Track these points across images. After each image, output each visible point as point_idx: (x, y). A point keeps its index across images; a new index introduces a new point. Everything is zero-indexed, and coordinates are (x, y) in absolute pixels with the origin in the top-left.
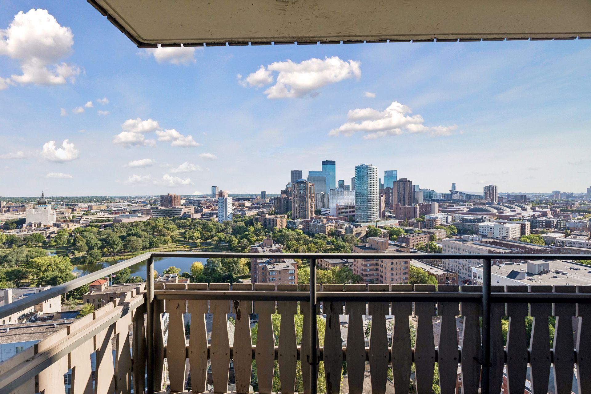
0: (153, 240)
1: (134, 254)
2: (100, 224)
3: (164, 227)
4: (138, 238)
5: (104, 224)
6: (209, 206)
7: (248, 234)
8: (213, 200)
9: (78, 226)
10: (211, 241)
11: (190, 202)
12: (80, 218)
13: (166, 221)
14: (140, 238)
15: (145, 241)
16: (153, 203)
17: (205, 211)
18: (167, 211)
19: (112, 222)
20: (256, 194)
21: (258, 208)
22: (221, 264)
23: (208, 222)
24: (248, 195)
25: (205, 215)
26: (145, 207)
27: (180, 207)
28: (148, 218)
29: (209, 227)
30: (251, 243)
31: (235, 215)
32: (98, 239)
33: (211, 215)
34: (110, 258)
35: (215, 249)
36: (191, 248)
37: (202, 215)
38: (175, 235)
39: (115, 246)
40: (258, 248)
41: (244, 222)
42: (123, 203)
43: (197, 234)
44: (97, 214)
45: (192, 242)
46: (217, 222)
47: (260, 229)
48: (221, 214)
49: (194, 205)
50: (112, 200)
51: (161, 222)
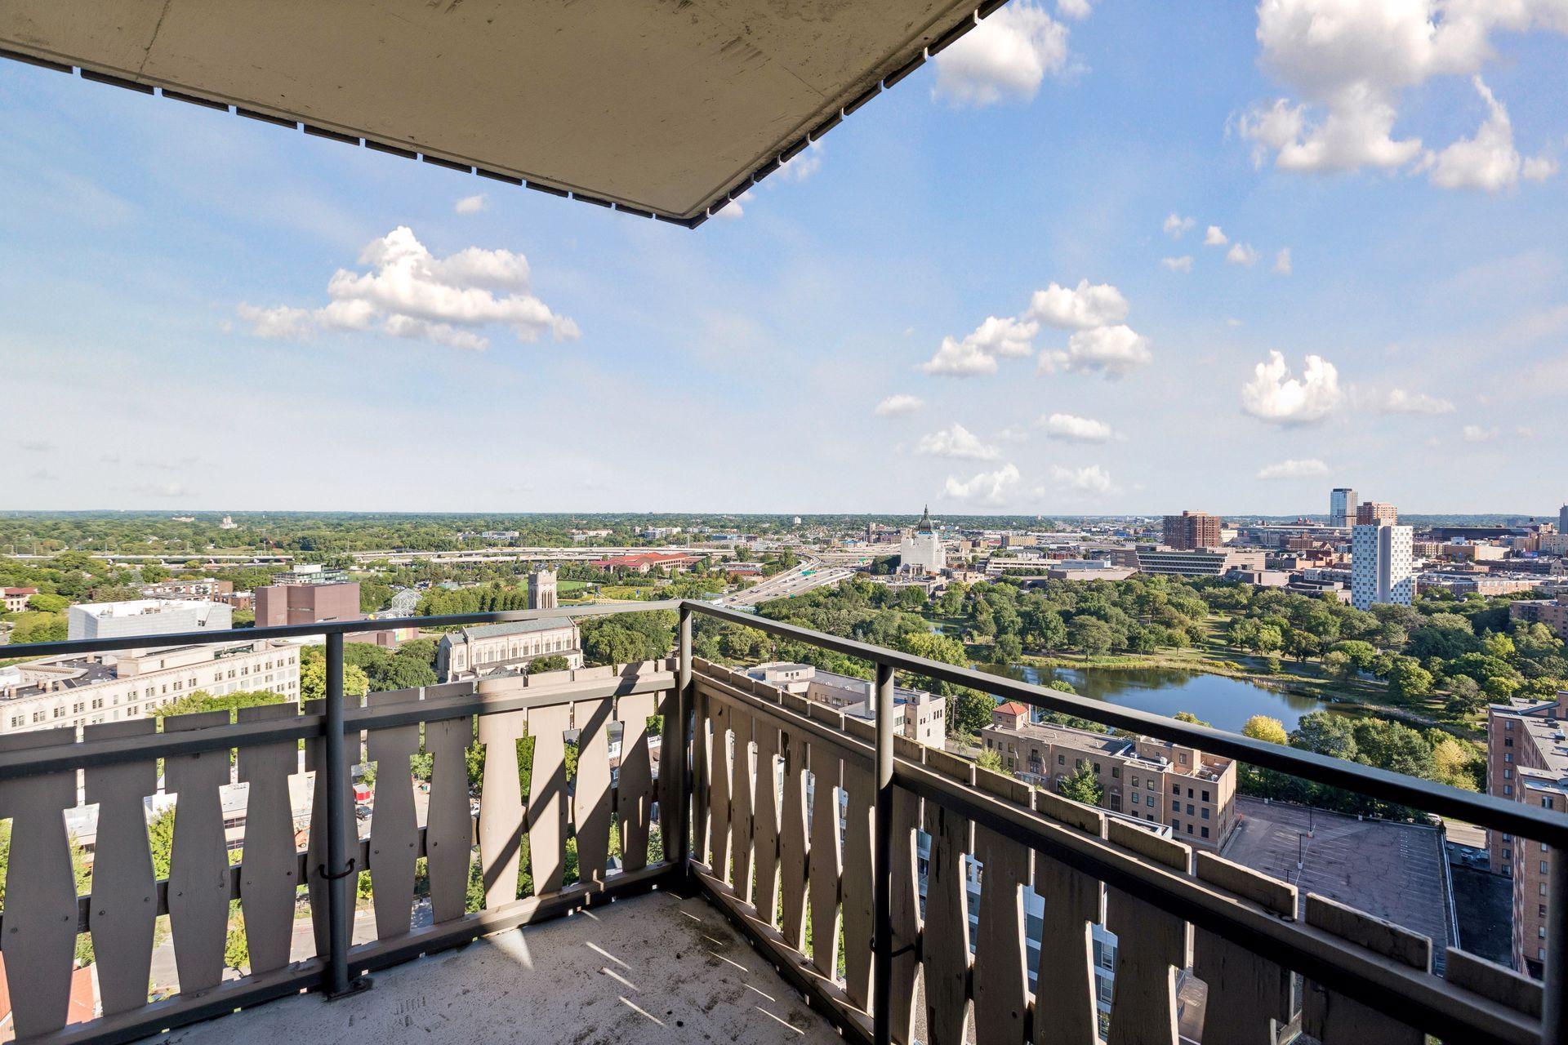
0: (1139, 633)
1: (1090, 661)
2: (1022, 578)
3: (1169, 602)
4: (1102, 623)
5: (1029, 579)
6: (1318, 552)
7: (1482, 663)
8: (1337, 534)
9: (981, 578)
10: (1321, 663)
11: (1251, 536)
12: (986, 562)
13: (1176, 585)
14: (1107, 622)
15: (1117, 631)
16: (1144, 536)
17: (1303, 565)
18: (1179, 559)
19: (1046, 578)
20: (1535, 515)
21: (1545, 570)
22: (1352, 743)
23: (1312, 600)
24: (1491, 517)
25: (1301, 579)
26: (1123, 545)
27: (1219, 550)
28: (1128, 574)
29: (1315, 618)
30: (1497, 695)
31: (1423, 589)
32: (1017, 611)
33: (1327, 579)
34: (1038, 658)
35: (1336, 689)
36: (1249, 671)
37: (1293, 579)
38: (1199, 628)
39: (1049, 633)
40: (1525, 719)
41: (1469, 617)
42: (1072, 532)
43: (1271, 635)
44: (1016, 556)
45: (1254, 654)
46: (1347, 604)
47: (1550, 652)
48: (1365, 580)
49: (1264, 547)
50: (1048, 524)
51: (1161, 589)
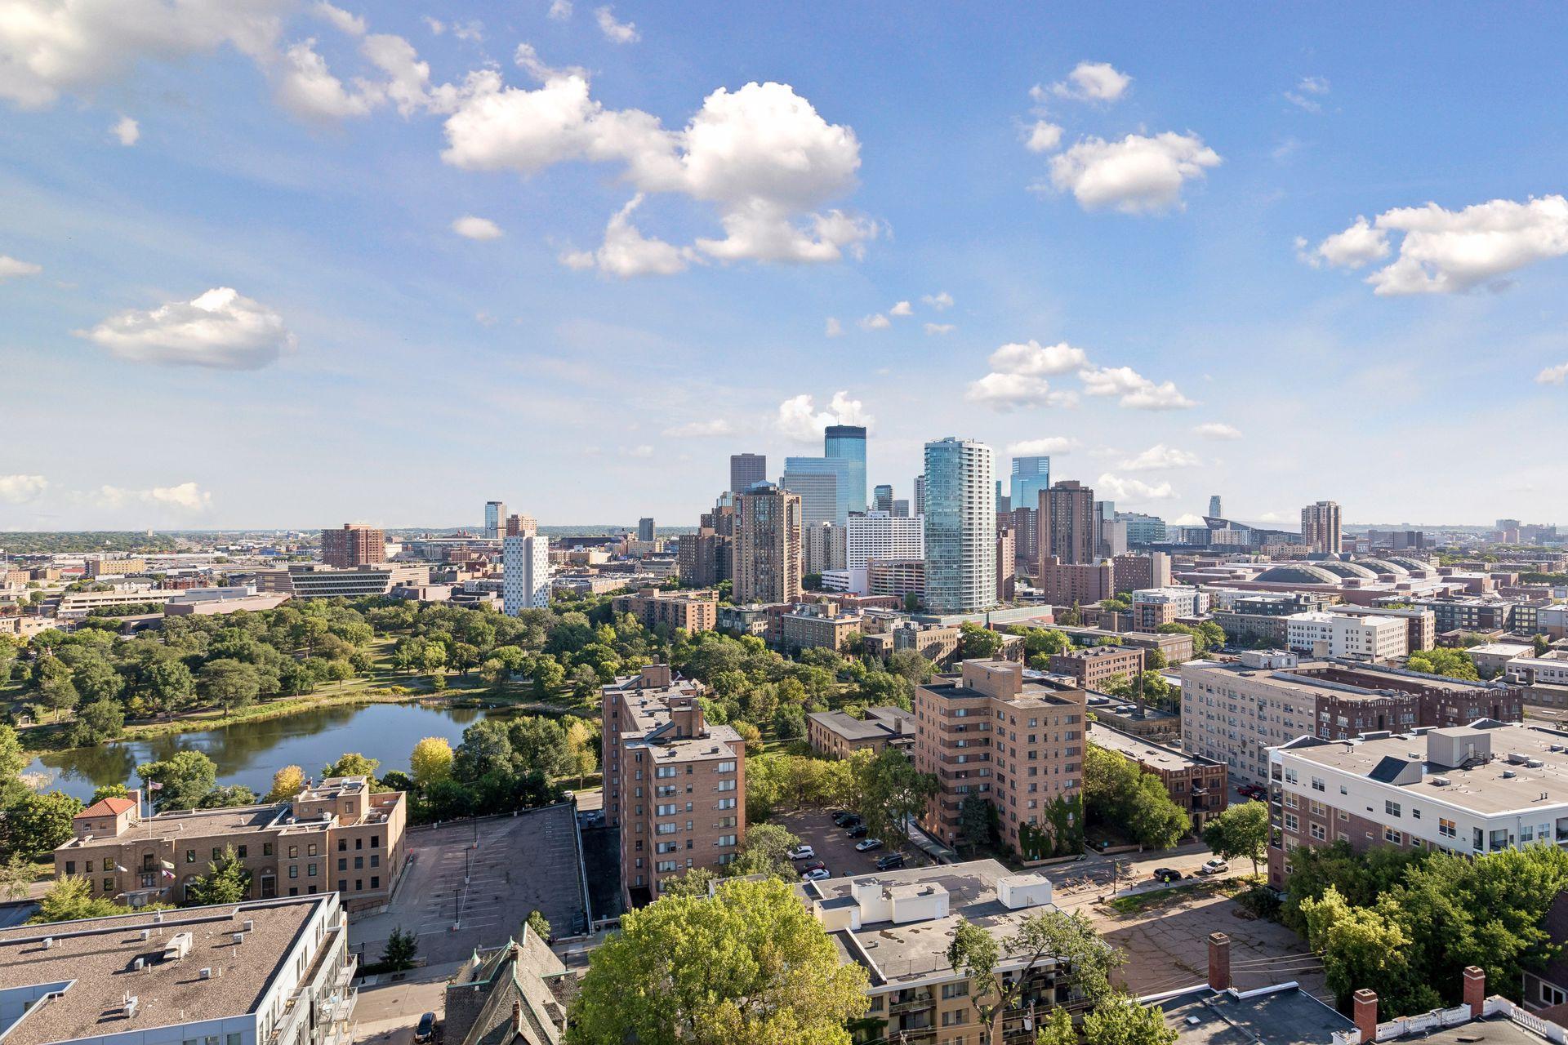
0: (295, 671)
1: (230, 716)
2: (123, 619)
3: (331, 629)
4: (247, 665)
5: (134, 620)
6: (475, 564)
7: (597, 651)
8: (491, 546)
9: (49, 624)
10: (480, 672)
11: (415, 551)
12: (58, 600)
13: (338, 609)
14: (252, 663)
15: (267, 673)
16: (299, 554)
17: (463, 577)
18: (341, 578)
19: (162, 615)
20: (625, 526)
21: (630, 569)
22: (507, 744)
23: (472, 611)
24: (599, 528)
25: (462, 591)
26: (272, 566)
27: (383, 566)
28: (279, 600)
29: (475, 628)
30: (606, 677)
31: (556, 592)
32: (114, 666)
33: (483, 590)
34: (151, 727)
35: (493, 696)
36: (416, 693)
37: (455, 592)
38: (364, 655)
39: (169, 690)
40: (624, 693)
41: (586, 613)
42: (201, 552)
43: (436, 651)
44: (112, 589)
45: (420, 675)
46: (500, 612)
47: (636, 635)
48: (514, 588)
49: (428, 561)
50: (165, 542)
51: (320, 615)
